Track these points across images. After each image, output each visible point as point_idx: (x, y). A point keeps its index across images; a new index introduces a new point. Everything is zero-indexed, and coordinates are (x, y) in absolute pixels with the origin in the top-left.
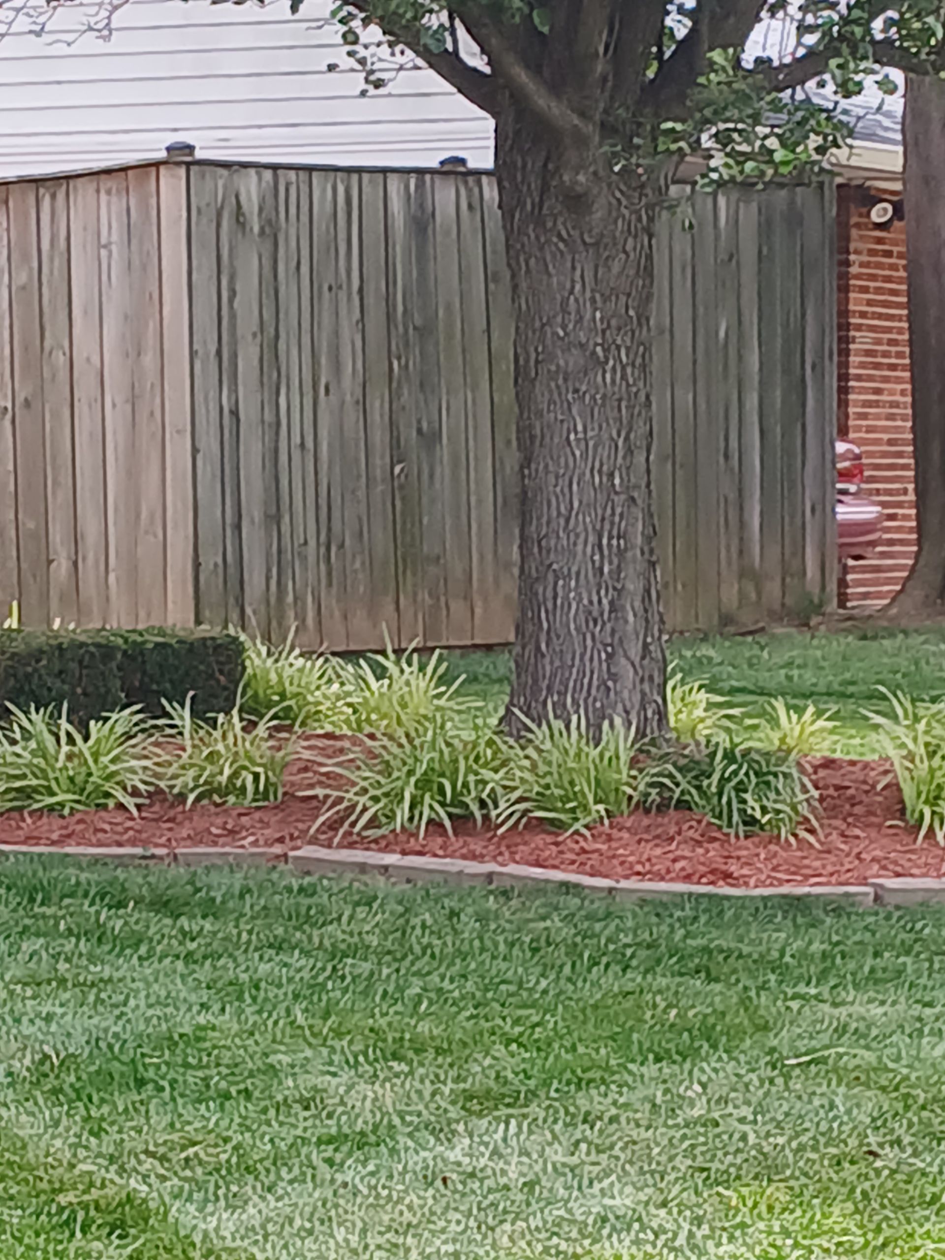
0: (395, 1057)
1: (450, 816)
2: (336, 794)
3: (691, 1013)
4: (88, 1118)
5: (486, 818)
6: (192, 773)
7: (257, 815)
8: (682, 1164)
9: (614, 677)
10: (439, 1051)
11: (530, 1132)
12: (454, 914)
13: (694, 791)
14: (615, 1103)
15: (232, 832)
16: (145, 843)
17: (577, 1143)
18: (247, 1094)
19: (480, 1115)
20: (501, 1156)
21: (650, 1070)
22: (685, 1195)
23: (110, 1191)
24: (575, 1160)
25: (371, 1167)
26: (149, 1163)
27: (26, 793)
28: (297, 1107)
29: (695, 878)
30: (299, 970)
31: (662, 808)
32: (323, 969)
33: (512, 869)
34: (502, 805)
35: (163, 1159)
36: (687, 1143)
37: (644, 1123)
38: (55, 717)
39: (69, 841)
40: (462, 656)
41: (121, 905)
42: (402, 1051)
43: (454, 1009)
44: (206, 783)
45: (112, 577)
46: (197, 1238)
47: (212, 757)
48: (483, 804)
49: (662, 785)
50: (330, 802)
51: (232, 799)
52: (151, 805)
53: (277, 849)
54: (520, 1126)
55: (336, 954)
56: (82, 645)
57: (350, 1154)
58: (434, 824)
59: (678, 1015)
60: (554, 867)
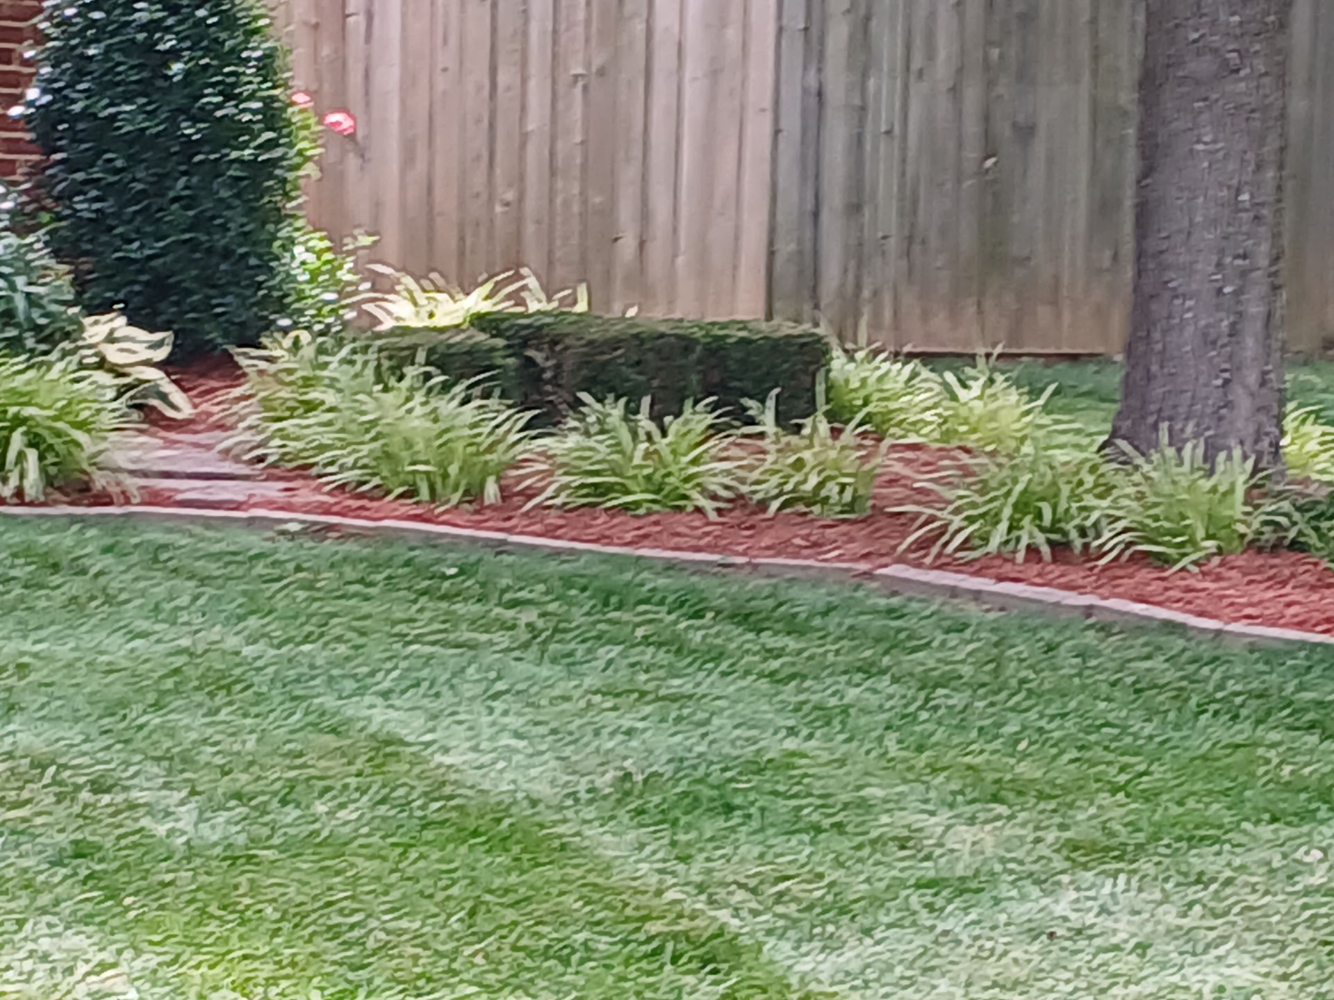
0: (996, 798)
1: (1050, 542)
2: (929, 511)
3: (1307, 771)
4: (673, 844)
5: (1086, 546)
6: (775, 480)
7: (844, 528)
8: (1304, 934)
9: (1228, 405)
10: (1041, 796)
11: (1140, 890)
12: (1051, 648)
13: (1313, 533)
14: (1229, 864)
15: (815, 545)
16: (724, 550)
17: (1190, 905)
18: (839, 827)
19: (1085, 866)
20: (1110, 913)
21: (1266, 831)
22: (1307, 969)
23: (701, 923)
24: (1186, 922)
25: (973, 916)
26: (740, 895)
27: (602, 490)
28: (892, 847)
29: (1308, 625)
30: (891, 697)
31: (1275, 548)
32: (914, 699)
33: (1113, 603)
34: (1107, 535)
35: (754, 891)
36: (1307, 914)
37: (1261, 888)
38: (631, 411)
39: (646, 543)
40: (1047, 366)
41: (698, 615)
42: (1003, 793)
43: (1054, 751)
44: (793, 491)
45: (680, 260)
46: (794, 980)
47: (799, 464)
48: (1083, 532)
49: (1277, 524)
50: (922, 519)
51: (816, 509)
52: (731, 510)
53: (863, 566)
54: (1128, 882)
55: (928, 684)
56: (662, 336)
57: (950, 901)
58: (1032, 550)
59: (1292, 773)
60: (1159, 604)
